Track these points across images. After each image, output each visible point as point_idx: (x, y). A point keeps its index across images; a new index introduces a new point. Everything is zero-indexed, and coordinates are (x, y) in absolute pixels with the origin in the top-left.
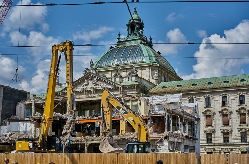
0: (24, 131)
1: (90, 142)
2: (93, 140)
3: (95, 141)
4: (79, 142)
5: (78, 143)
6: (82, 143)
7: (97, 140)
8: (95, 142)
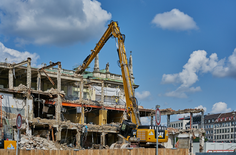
0: (5, 107)
1: (107, 131)
2: (110, 129)
3: (112, 130)
4: (96, 130)
5: (94, 131)
6: (99, 131)
7: (114, 130)
8: (112, 132)
